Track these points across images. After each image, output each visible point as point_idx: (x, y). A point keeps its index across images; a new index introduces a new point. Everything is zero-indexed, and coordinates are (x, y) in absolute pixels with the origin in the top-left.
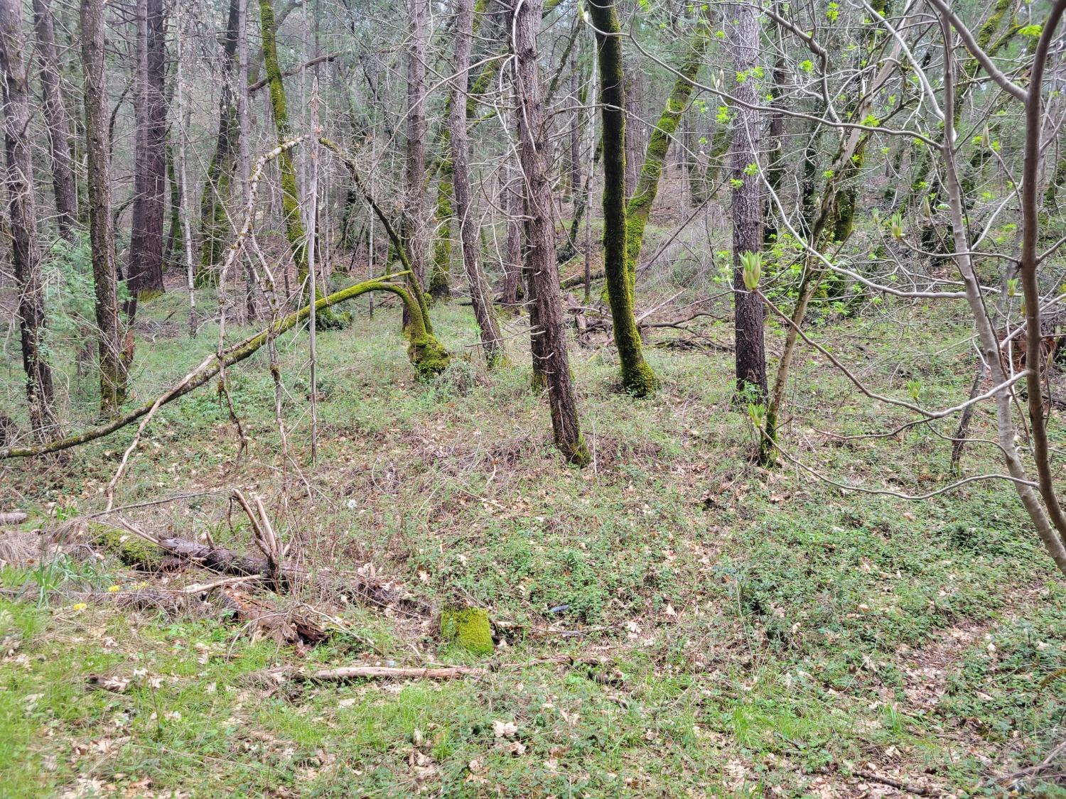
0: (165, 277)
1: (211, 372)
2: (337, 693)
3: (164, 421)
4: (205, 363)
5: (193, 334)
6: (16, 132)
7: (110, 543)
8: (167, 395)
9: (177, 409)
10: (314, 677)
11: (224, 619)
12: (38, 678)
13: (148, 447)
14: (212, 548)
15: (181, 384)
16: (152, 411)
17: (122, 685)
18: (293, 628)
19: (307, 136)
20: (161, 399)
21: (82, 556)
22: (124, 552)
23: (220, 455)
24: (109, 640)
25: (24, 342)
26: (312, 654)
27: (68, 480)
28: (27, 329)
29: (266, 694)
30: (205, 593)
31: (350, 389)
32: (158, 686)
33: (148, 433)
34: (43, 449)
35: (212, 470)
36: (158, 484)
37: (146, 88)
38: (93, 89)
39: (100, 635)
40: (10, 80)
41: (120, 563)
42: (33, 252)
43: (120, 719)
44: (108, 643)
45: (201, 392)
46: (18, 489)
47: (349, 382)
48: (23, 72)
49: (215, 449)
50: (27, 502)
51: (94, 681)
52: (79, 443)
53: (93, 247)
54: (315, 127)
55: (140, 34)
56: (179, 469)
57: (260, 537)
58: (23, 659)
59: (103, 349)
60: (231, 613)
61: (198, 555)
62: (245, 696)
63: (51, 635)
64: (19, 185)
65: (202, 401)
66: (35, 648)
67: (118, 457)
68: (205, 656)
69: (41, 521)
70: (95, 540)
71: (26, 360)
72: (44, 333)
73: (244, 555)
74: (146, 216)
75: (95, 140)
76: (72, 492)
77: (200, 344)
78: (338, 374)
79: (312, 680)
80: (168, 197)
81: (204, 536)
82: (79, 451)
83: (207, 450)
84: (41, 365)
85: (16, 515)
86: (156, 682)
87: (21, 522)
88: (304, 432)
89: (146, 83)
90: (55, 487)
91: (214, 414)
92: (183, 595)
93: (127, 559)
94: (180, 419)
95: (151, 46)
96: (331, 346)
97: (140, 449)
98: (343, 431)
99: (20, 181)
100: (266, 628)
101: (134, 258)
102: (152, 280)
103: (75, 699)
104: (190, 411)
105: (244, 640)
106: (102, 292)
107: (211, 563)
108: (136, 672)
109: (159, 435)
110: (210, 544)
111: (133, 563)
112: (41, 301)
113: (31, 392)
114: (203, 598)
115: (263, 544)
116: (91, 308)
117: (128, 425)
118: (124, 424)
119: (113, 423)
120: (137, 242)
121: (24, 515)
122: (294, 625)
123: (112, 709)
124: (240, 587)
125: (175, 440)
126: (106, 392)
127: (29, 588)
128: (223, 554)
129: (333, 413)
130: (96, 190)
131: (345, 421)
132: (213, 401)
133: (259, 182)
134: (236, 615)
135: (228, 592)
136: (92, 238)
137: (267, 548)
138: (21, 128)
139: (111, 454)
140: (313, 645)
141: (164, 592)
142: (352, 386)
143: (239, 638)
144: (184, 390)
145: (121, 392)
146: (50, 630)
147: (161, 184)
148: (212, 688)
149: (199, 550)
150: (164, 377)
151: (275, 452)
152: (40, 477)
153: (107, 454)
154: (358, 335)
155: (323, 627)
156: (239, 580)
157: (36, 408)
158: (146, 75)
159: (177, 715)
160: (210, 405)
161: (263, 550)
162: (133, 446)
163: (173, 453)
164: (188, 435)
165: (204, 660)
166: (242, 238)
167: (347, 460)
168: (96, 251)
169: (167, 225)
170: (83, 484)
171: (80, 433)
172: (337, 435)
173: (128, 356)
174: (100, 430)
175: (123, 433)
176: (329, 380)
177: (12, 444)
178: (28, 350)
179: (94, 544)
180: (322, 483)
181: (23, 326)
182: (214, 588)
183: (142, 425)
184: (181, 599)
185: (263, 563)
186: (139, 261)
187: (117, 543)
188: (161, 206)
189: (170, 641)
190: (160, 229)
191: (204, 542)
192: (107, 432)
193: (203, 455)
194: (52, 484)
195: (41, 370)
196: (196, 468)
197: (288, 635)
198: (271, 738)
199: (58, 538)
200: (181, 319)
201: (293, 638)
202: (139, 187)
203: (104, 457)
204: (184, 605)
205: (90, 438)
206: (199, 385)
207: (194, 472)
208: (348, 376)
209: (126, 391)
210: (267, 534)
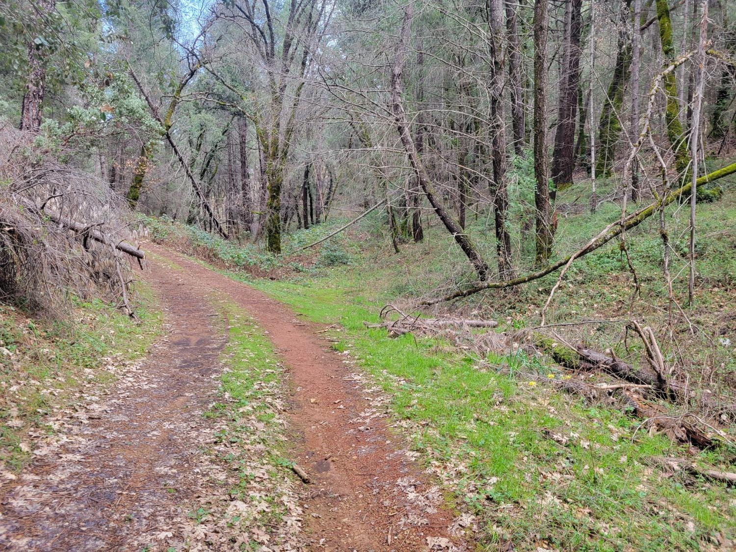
0: (573, 175)
1: (609, 237)
2: (727, 492)
3: (575, 270)
4: (605, 231)
5: (593, 211)
6: (497, 94)
7: (546, 347)
8: (579, 252)
9: (584, 262)
10: (706, 473)
11: (627, 412)
12: (514, 422)
13: (565, 286)
14: (614, 360)
15: (588, 245)
16: (569, 262)
17: (564, 441)
18: (684, 431)
19: (696, 51)
20: (575, 255)
21: (530, 353)
22: (555, 353)
23: (614, 295)
24: (553, 409)
25: (496, 220)
26: (702, 455)
27: (517, 304)
28: (499, 212)
29: (667, 476)
30: (611, 391)
31: (722, 249)
32: (586, 447)
33: (565, 278)
34: (505, 284)
35: (608, 305)
36: (573, 312)
37: (569, 48)
38: (540, 57)
39: (546, 405)
40: (496, 63)
41: (553, 360)
42: (503, 165)
43: (564, 463)
44: (552, 411)
45: (600, 251)
46: (492, 307)
47: (721, 244)
48: (502, 56)
49: (610, 291)
50: (497, 316)
51: (547, 433)
52: (524, 281)
53: (535, 158)
54: (703, 42)
55: (567, 13)
56: (586, 303)
57: (652, 358)
58: (504, 408)
59: (539, 222)
60: (632, 409)
61: (605, 363)
62: (648, 471)
63: (519, 398)
64: (498, 126)
65: (601, 257)
66: (511, 404)
67: (547, 292)
68: (616, 435)
69: (505, 328)
70: (537, 343)
71: (497, 230)
72: (507, 214)
73: (639, 368)
74: (564, 134)
75: (539, 89)
76: (520, 312)
77: (598, 217)
78: (710, 237)
79: (704, 475)
80: (577, 118)
81: (608, 351)
82: (525, 286)
83: (605, 291)
84: (505, 233)
85: (492, 322)
86: (585, 444)
87: (494, 327)
88: (681, 282)
89: (569, 44)
90: (511, 308)
91: (608, 267)
92: (596, 389)
93: (557, 359)
94: (586, 269)
95: (573, 19)
96: (703, 215)
97: (560, 288)
98: (718, 283)
99: (499, 123)
100: (660, 427)
101: (556, 162)
102: (565, 177)
103: (537, 442)
104: (593, 264)
105: (643, 430)
106: (540, 185)
107: (614, 370)
108: (572, 434)
109: (572, 279)
110: (613, 357)
111: (560, 362)
112: (506, 194)
113: (499, 250)
114: (610, 394)
115: (654, 363)
116: (532, 197)
117: (553, 272)
118: (550, 272)
119: (543, 271)
120: (557, 153)
121: (496, 323)
122: (684, 429)
123: (559, 454)
124: (636, 392)
125: (583, 283)
126: (539, 250)
127: (504, 367)
128: (623, 365)
129: (706, 269)
130: (538, 122)
131: (718, 275)
132: (608, 257)
133: (656, 95)
134: (635, 411)
135: (628, 393)
136: (535, 152)
137: (657, 366)
138: (500, 91)
139: (543, 290)
140: (702, 449)
141: (583, 385)
142: (724, 246)
143: (640, 429)
144: (590, 249)
145: (549, 250)
146: (518, 394)
147: (574, 111)
148: (624, 459)
149: (605, 360)
150: (574, 241)
151: (658, 296)
152: (503, 301)
153: (540, 290)
154: (727, 206)
155: (709, 436)
156: (637, 387)
157: (502, 259)
158: (569, 39)
159: (601, 470)
160: (606, 260)
161: (654, 368)
162: (557, 286)
163: (581, 292)
164: (591, 280)
165: (615, 438)
166: (642, 138)
167: (721, 306)
168: (537, 160)
169: (576, 138)
170: (527, 307)
171: (525, 275)
172: (710, 286)
173: (554, 226)
174: (537, 274)
175: (549, 277)
176: (702, 241)
177: (489, 281)
178: (499, 225)
179: (537, 346)
180: (698, 323)
181: (496, 210)
182: (618, 389)
183: (563, 272)
184: (594, 392)
185: (652, 377)
186: (559, 164)
187: (550, 348)
188: (573, 126)
189: (590, 419)
190: (572, 141)
191: (608, 354)
192: (541, 276)
193: (602, 295)
194: (510, 306)
195: (505, 236)
196: (597, 303)
197: (679, 436)
198: (675, 510)
199: (516, 339)
200: (584, 201)
201: (683, 439)
202: (562, 116)
203: (539, 291)
204: (596, 396)
205: (531, 279)
206: (600, 246)
207: (595, 305)
208: (719, 239)
209: (552, 249)
210: (657, 356)
